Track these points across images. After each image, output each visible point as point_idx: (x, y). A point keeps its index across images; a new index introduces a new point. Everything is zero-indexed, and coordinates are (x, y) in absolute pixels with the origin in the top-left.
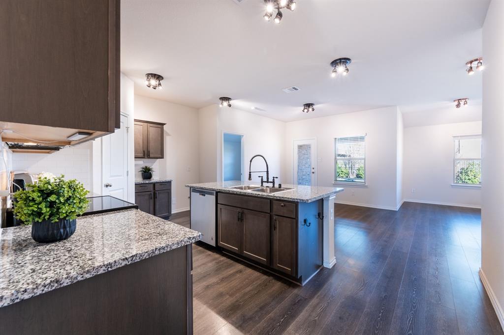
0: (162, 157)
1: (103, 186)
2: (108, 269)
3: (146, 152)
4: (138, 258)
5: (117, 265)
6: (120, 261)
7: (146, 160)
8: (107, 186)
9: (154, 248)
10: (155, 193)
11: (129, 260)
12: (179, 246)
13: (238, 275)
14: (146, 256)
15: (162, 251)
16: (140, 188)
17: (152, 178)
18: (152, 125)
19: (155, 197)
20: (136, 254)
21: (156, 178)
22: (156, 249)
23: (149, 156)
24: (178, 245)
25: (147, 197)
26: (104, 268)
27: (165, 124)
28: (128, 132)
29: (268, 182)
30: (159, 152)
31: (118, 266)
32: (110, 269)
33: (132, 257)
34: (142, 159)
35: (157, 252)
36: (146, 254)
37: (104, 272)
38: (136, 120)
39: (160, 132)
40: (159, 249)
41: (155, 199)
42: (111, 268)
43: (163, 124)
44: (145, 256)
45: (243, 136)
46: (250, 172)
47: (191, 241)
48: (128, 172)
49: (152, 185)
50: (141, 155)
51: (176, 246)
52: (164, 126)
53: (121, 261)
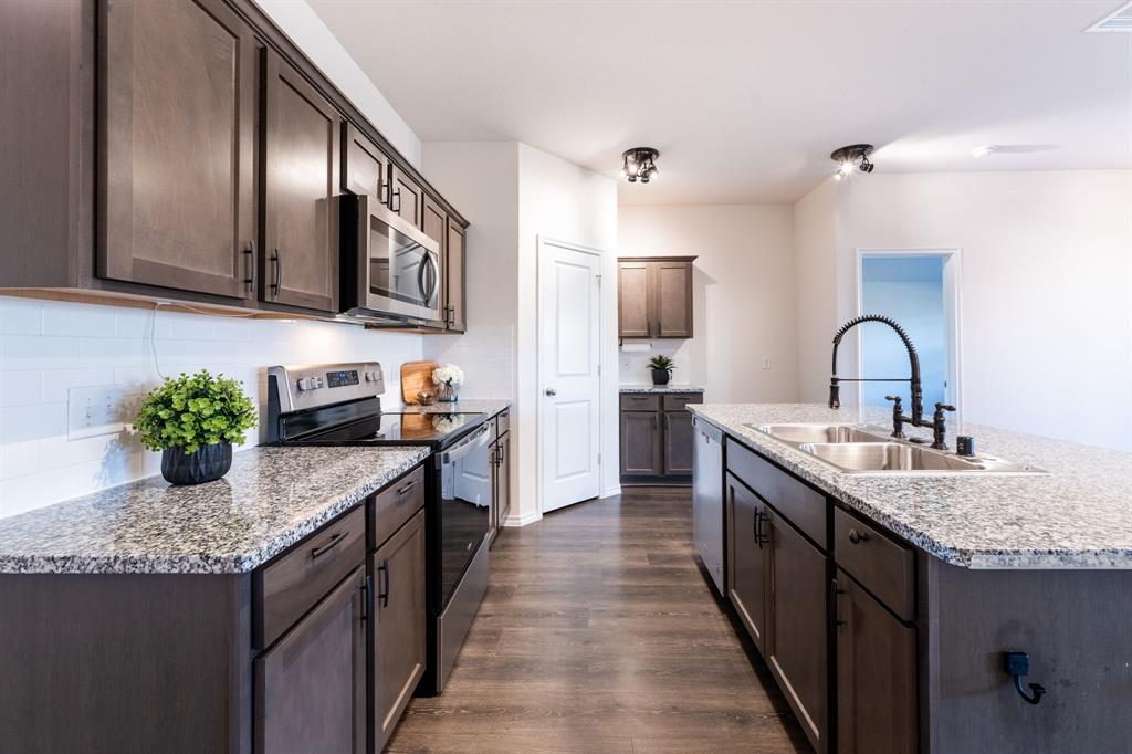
0: (689, 335)
1: (540, 392)
2: (19, 569)
3: (653, 324)
4: (76, 566)
5: (35, 568)
6: (42, 560)
7: (655, 342)
8: (548, 393)
9: (112, 556)
10: (663, 418)
11: (58, 564)
12: (174, 571)
13: (726, 729)
14: (92, 567)
15: (130, 569)
16: (633, 402)
17: (670, 382)
18: (664, 264)
19: (663, 426)
20: (73, 557)
21: (679, 382)
22: (116, 558)
23: (660, 333)
24: (173, 567)
25: (646, 424)
26: (12, 564)
27: (695, 258)
28: (600, 286)
29: (917, 421)
30: (683, 324)
31: (38, 570)
32: (23, 570)
33: (63, 558)
34: (647, 340)
35: (118, 567)
36: (94, 563)
37: (13, 572)
38: (621, 260)
39: (684, 278)
40: (124, 562)
41: (663, 430)
42: (25, 568)
43: (690, 259)
44: (90, 567)
45: (948, 256)
46: (834, 381)
47: (209, 568)
48: (599, 367)
49: (657, 398)
50: (644, 332)
51: (165, 566)
52: (694, 262)
53: (43, 562)
